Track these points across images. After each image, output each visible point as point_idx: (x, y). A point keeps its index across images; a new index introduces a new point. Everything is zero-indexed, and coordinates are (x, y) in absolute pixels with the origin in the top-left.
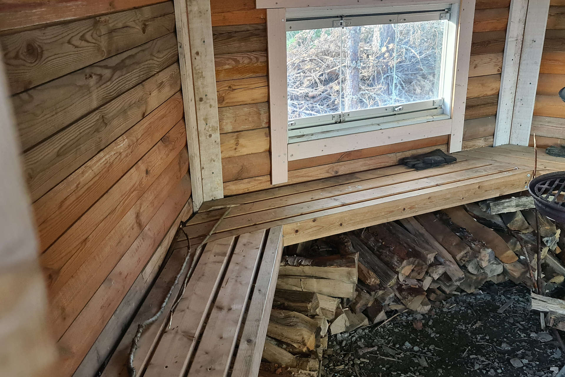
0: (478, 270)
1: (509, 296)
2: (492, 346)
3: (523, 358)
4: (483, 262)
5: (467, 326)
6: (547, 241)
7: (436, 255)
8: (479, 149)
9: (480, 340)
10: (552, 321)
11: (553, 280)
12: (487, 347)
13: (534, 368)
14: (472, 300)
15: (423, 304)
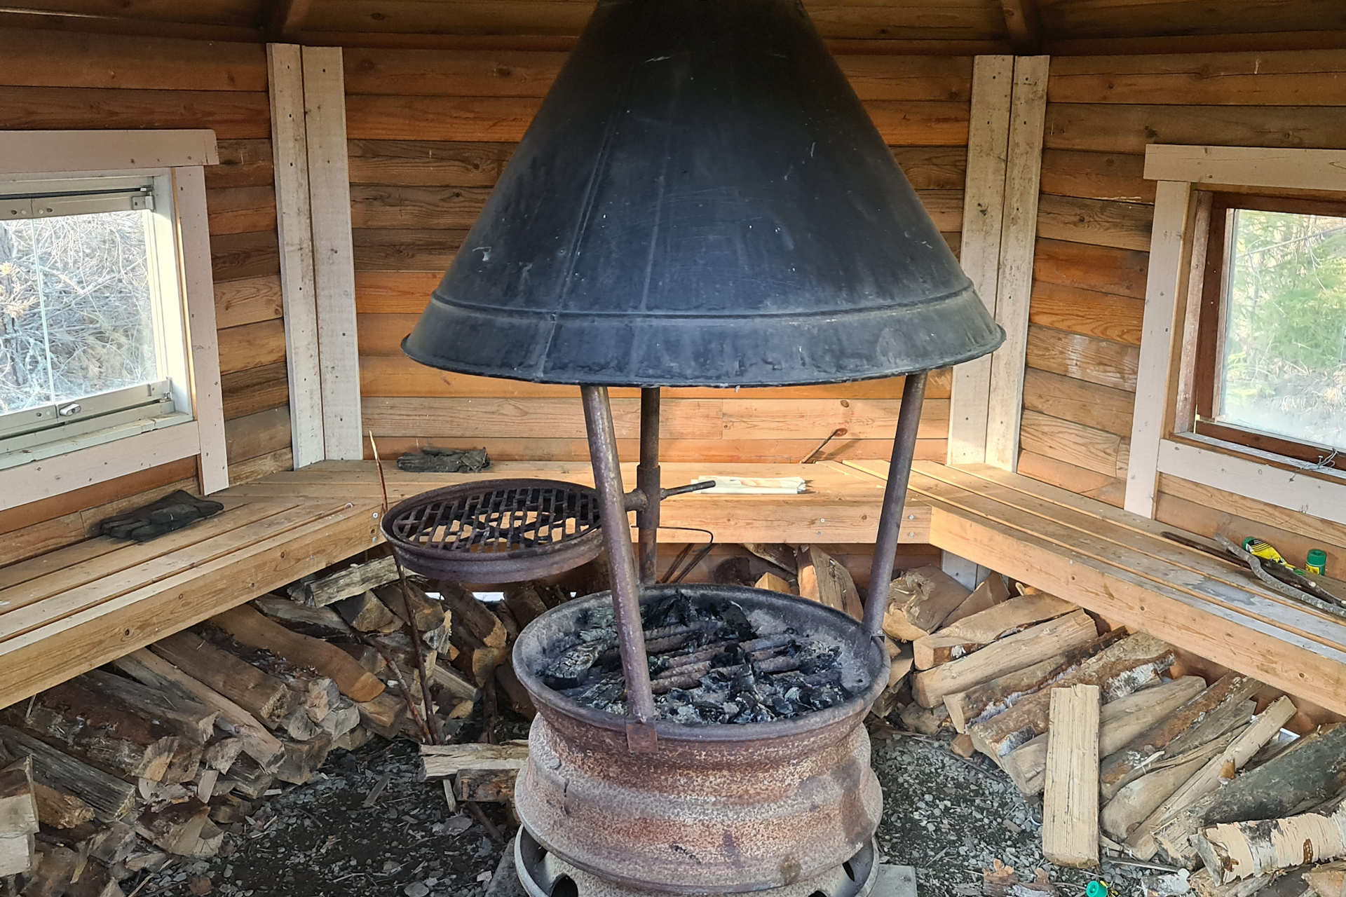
0: (311, 731)
1: (380, 768)
2: (364, 876)
3: (426, 877)
4: (317, 710)
5: (308, 853)
6: (432, 639)
7: (216, 718)
8: (266, 478)
9: (339, 873)
10: (465, 789)
11: (455, 714)
12: (356, 881)
13: (450, 889)
14: (306, 798)
15: (205, 836)
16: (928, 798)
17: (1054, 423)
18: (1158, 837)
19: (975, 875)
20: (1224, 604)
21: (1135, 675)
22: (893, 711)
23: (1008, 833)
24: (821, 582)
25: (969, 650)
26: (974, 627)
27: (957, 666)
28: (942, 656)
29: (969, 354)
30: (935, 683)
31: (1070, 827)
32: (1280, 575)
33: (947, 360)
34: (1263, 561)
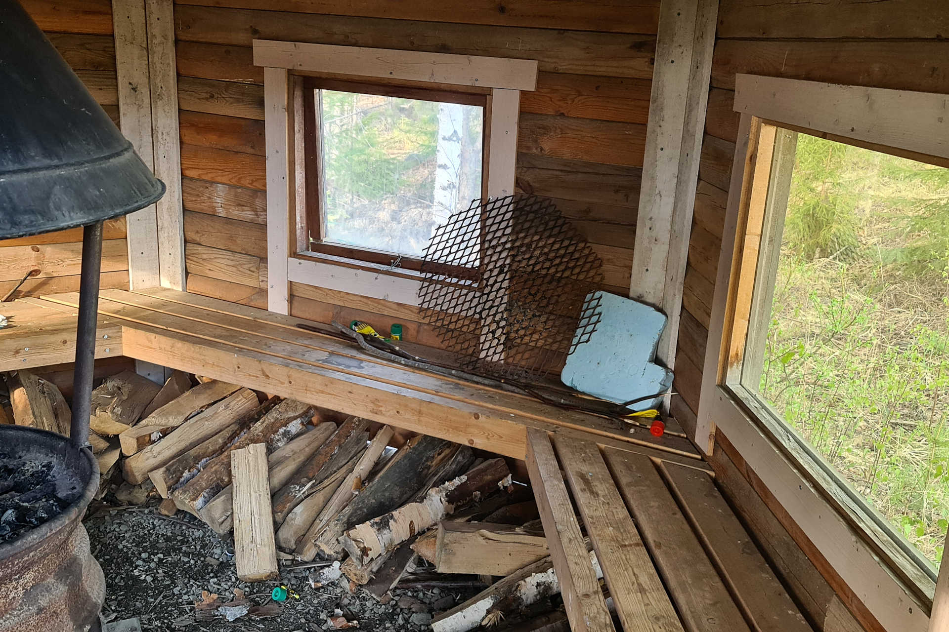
16: (144, 555)
17: (211, 252)
18: (317, 543)
19: (187, 608)
20: (346, 371)
21: (288, 429)
22: (108, 491)
23: (210, 568)
24: (32, 399)
25: (165, 433)
26: (166, 414)
27: (156, 448)
28: (143, 443)
29: (136, 205)
30: (139, 464)
31: (255, 553)
32: (375, 344)
33: (118, 211)
34: (365, 336)
